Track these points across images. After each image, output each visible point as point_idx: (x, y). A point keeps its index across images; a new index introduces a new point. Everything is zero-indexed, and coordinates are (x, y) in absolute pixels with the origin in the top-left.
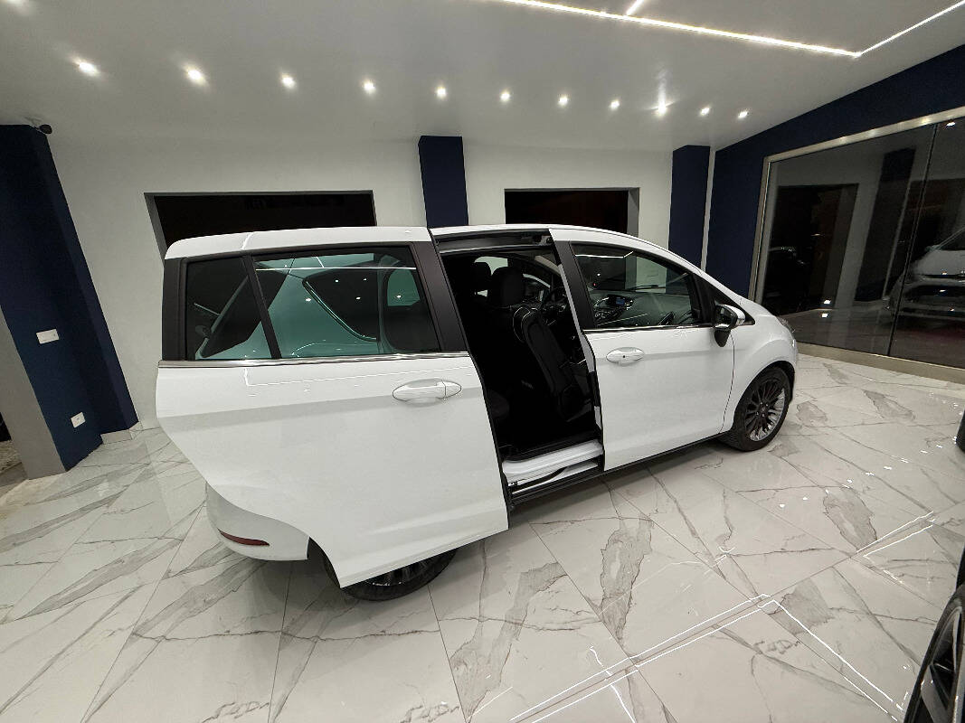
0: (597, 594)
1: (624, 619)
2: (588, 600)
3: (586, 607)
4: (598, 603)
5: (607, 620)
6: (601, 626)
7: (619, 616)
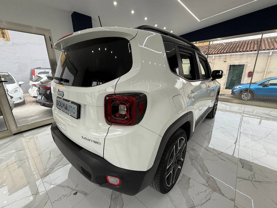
0: (204, 181)
1: (218, 187)
2: (204, 185)
3: (206, 188)
4: (207, 185)
5: (214, 189)
6: (215, 193)
7: (216, 187)
